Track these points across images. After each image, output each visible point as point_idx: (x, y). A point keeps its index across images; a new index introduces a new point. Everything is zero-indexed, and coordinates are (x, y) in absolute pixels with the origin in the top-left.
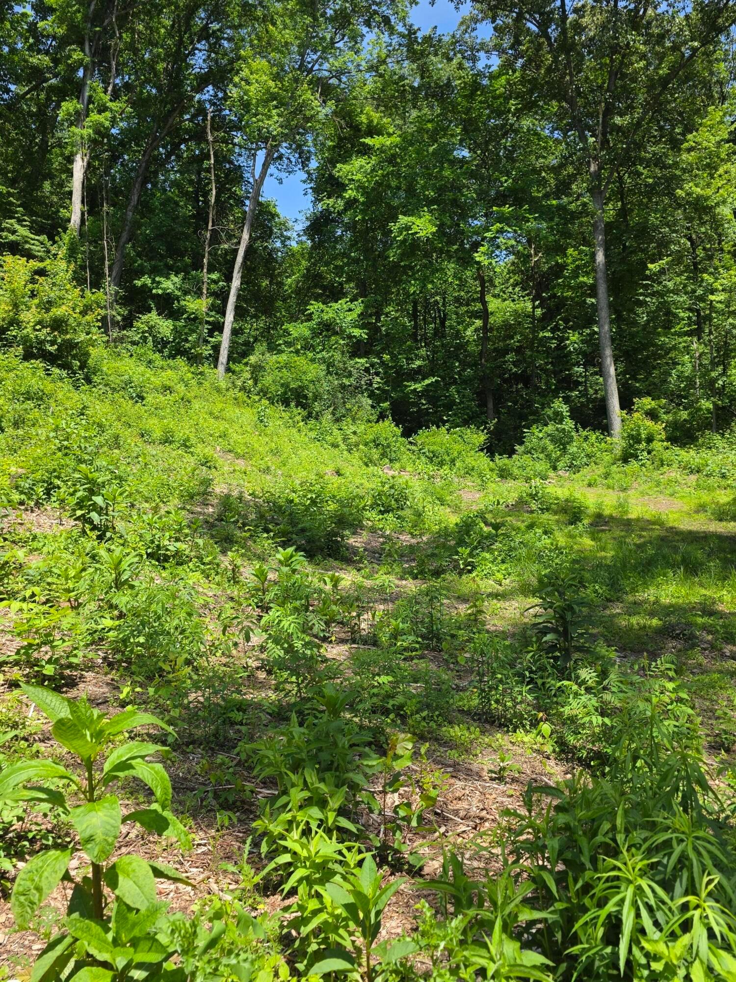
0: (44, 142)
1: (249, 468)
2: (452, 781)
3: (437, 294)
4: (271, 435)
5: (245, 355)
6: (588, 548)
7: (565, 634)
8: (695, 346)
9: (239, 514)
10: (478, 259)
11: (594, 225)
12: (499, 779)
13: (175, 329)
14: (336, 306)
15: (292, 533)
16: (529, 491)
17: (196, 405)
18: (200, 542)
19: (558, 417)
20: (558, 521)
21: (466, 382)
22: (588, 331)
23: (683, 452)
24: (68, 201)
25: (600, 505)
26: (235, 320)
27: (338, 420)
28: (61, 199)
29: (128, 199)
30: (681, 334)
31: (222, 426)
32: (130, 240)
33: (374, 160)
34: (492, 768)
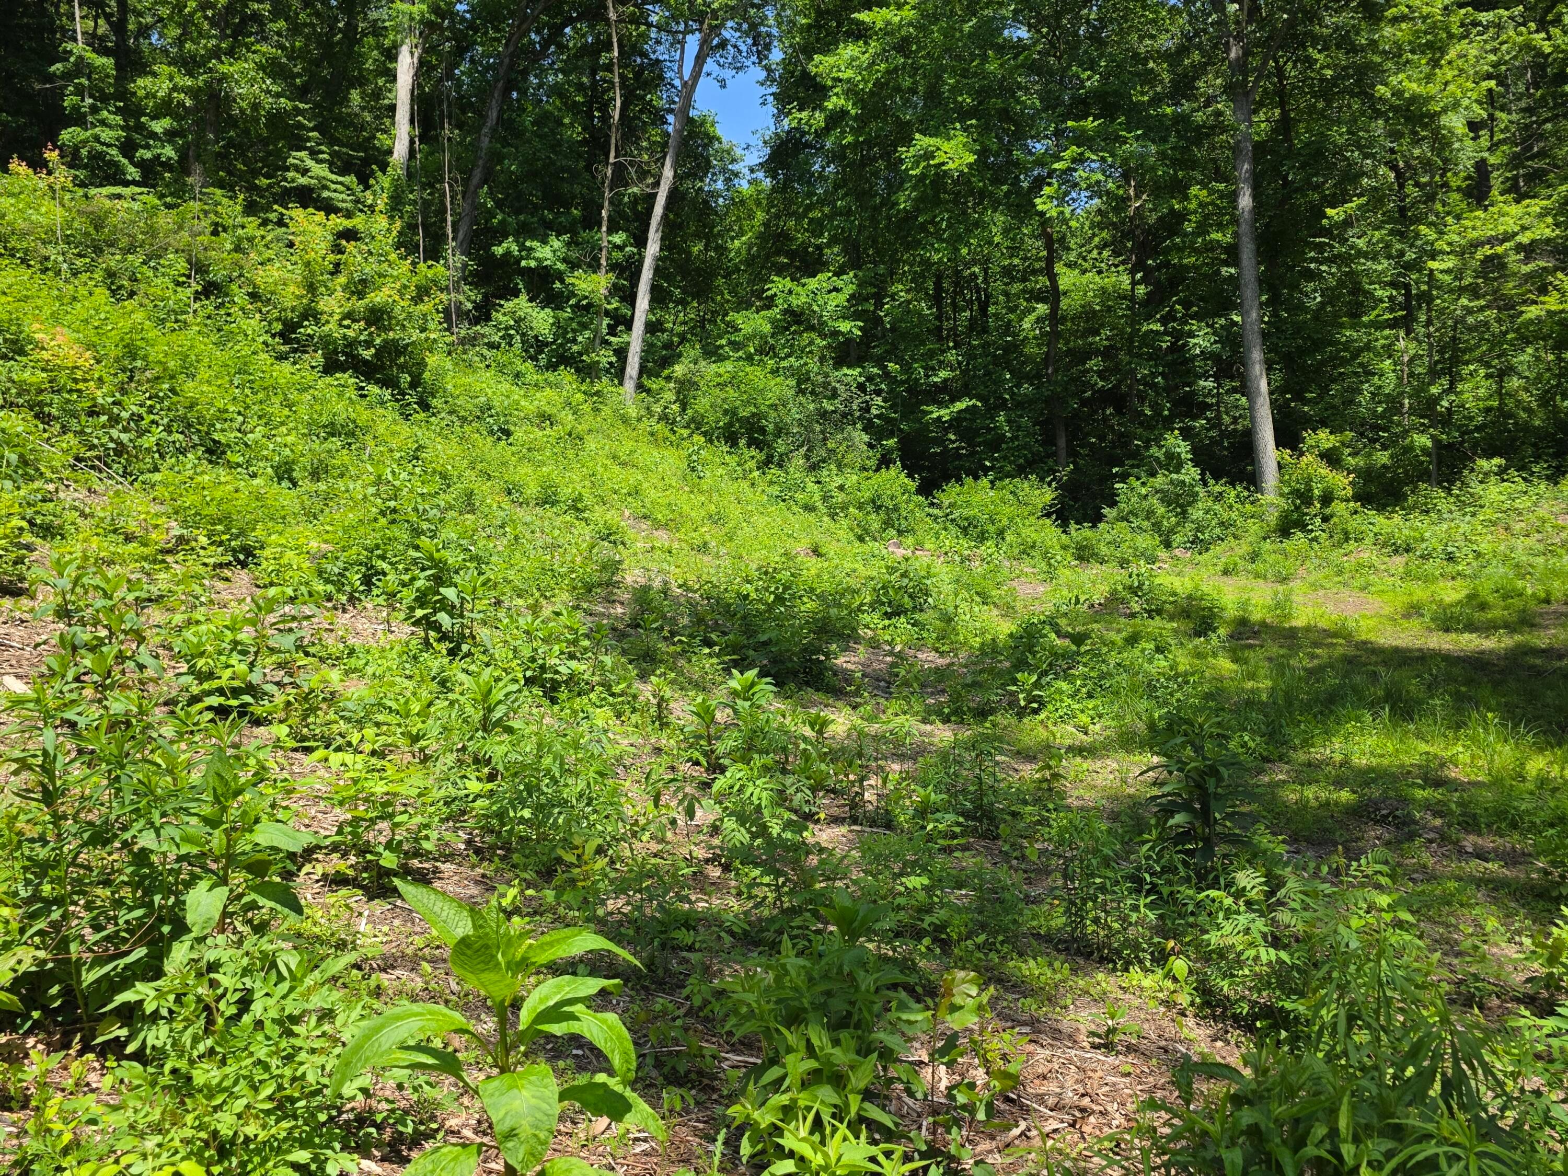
0: (351, 27)
1: (676, 545)
2: (1031, 1047)
3: (975, 262)
4: (710, 492)
5: (666, 362)
6: (1227, 674)
7: (1205, 815)
8: (1402, 344)
9: (664, 617)
10: (1040, 208)
11: (1236, 149)
12: (1105, 1046)
13: (557, 323)
14: (813, 283)
15: (747, 647)
16: (1128, 582)
17: (591, 443)
18: (608, 660)
19: (1173, 462)
20: (1175, 631)
21: (1021, 404)
22: (1222, 321)
23: (1380, 520)
24: (387, 121)
25: (1244, 605)
26: (651, 310)
27: (814, 468)
28: (377, 118)
29: (481, 115)
30: (1378, 325)
31: (633, 477)
32: (485, 182)
33: (874, 46)
34: (1093, 1028)
